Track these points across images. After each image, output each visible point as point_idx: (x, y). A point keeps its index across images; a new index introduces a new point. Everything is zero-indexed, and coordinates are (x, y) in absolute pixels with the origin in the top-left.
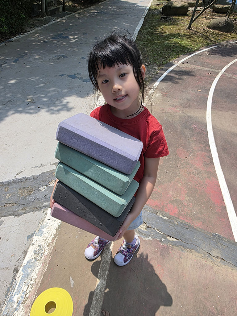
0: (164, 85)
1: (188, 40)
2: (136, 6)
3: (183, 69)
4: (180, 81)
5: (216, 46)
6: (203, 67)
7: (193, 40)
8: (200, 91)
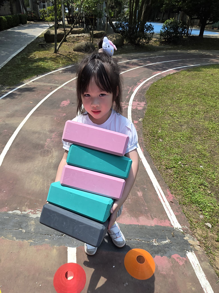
0: (4, 101)
1: (53, 62)
2: (26, 35)
3: (30, 86)
4: (20, 97)
5: (73, 66)
6: (49, 83)
7: (57, 62)
8: (32, 102)
